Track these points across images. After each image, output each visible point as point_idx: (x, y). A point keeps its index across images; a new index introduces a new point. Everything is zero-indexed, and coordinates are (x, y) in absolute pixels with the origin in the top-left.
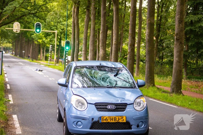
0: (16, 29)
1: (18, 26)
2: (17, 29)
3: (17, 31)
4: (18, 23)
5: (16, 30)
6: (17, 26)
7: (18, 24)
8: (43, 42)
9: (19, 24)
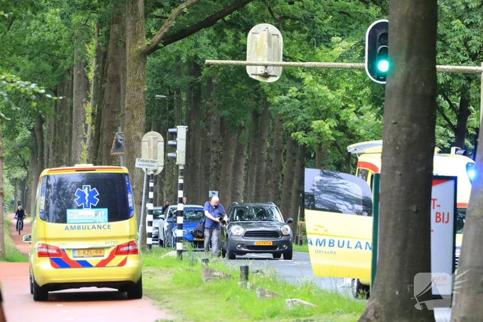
0: (260, 61)
1: (269, 45)
2: (266, 62)
3: (266, 76)
4: (273, 29)
5: (261, 70)
6: (266, 43)
7: (270, 36)
8: (339, 134)
9: (277, 31)
